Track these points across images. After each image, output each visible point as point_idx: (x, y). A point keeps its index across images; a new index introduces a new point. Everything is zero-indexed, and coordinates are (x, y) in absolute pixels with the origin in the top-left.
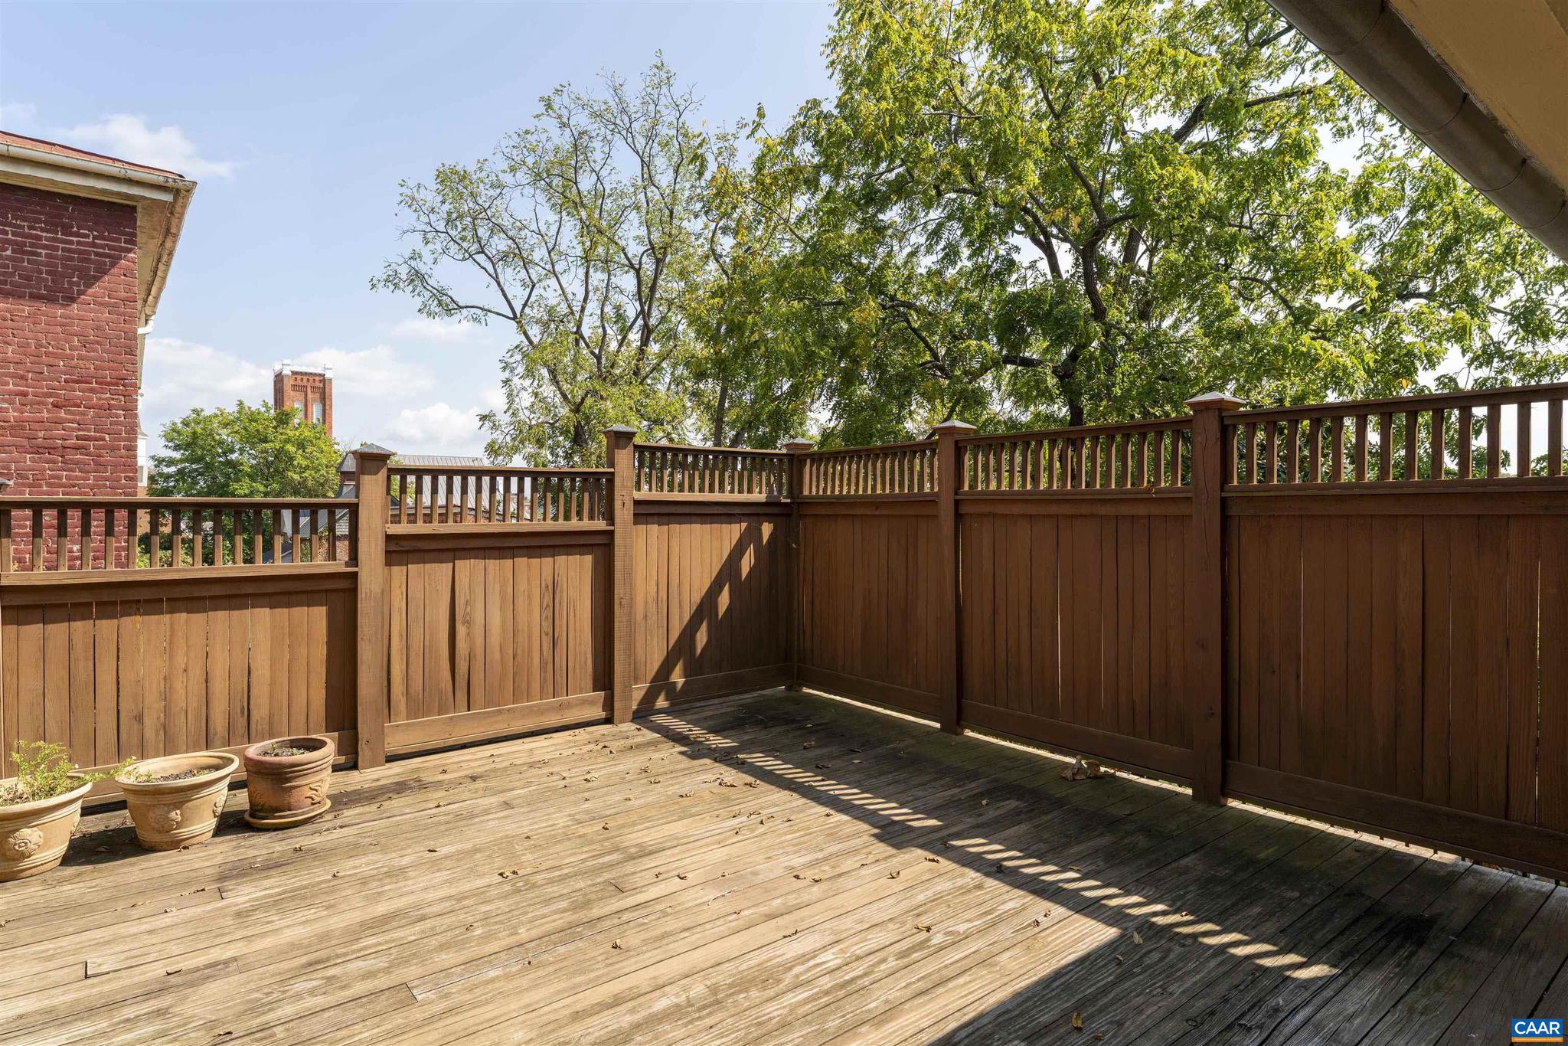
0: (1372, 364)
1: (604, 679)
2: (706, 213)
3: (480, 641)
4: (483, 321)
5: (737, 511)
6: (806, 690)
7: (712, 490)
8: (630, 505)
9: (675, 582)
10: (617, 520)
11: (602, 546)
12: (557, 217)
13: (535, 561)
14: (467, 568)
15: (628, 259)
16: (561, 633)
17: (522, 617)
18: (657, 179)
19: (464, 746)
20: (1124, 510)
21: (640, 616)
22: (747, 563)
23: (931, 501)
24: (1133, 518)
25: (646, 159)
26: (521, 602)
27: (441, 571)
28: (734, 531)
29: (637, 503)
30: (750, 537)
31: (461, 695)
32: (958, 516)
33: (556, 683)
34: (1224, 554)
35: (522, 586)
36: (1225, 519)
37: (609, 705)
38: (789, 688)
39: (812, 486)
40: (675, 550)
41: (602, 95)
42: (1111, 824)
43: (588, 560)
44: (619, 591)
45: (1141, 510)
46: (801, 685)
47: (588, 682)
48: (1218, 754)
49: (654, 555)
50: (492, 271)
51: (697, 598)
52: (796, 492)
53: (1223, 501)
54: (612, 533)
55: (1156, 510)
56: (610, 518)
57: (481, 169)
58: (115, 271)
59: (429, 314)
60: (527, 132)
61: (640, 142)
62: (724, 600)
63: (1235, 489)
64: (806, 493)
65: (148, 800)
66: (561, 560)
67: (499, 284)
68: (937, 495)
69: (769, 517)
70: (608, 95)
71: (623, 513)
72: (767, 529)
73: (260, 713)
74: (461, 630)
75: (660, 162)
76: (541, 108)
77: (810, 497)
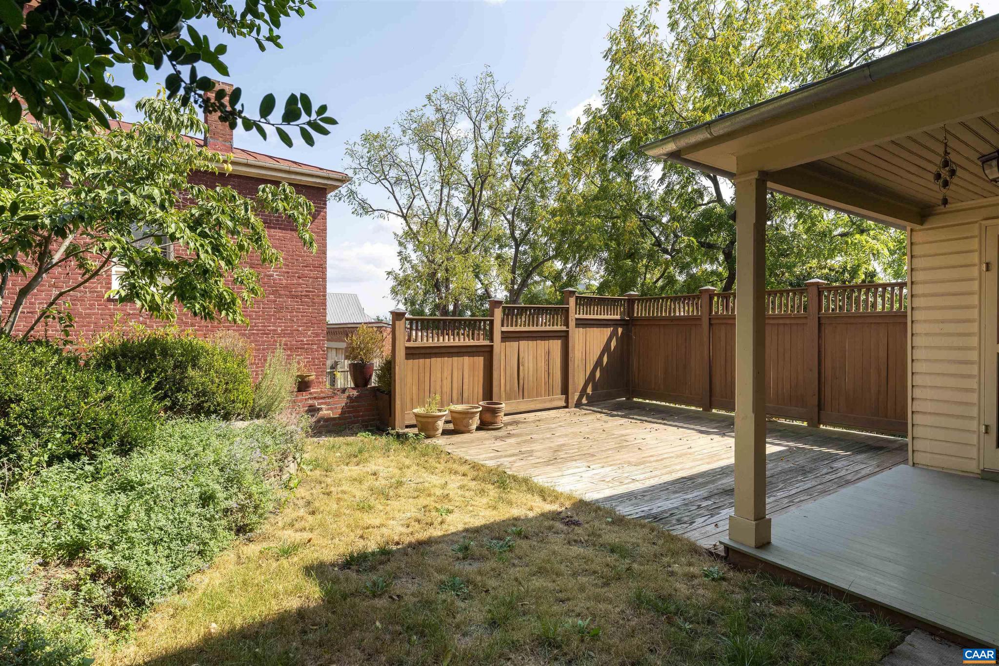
0: (892, 248)
1: (565, 391)
2: (508, 153)
3: (526, 372)
4: (386, 218)
5: (610, 323)
6: (635, 399)
7: (601, 314)
8: (574, 320)
9: (588, 352)
10: (570, 326)
11: (564, 337)
12: (422, 156)
13: (543, 342)
14: (523, 344)
15: (468, 182)
16: (551, 371)
17: (539, 365)
18: (483, 135)
19: (521, 413)
20: (781, 321)
21: (576, 366)
22: (613, 344)
23: (698, 319)
24: (784, 324)
25: (477, 123)
26: (539, 358)
27: (515, 344)
28: (608, 331)
29: (576, 319)
30: (614, 334)
31: (521, 393)
32: (710, 324)
33: (549, 392)
34: (819, 337)
35: (539, 352)
36: (820, 324)
37: (567, 401)
38: (628, 399)
39: (639, 311)
40: (588, 339)
41: (453, 89)
42: (780, 431)
43: (559, 342)
44: (571, 355)
45: (788, 321)
46: (633, 397)
47: (559, 391)
48: (816, 409)
49: (581, 341)
50: (391, 191)
51: (595, 359)
52: (631, 315)
53: (819, 318)
54: (568, 331)
55: (793, 321)
56: (567, 325)
57: (386, 132)
58: (319, 217)
59: (357, 214)
60: (412, 111)
61: (474, 114)
62: (605, 359)
63: (823, 314)
64: (635, 315)
65: (464, 416)
66: (551, 341)
67: (395, 197)
68: (700, 316)
69: (621, 325)
70: (457, 90)
71: (572, 323)
72: (620, 330)
73: (465, 395)
74: (521, 368)
75: (485, 126)
76: (426, 102)
77: (637, 317)
